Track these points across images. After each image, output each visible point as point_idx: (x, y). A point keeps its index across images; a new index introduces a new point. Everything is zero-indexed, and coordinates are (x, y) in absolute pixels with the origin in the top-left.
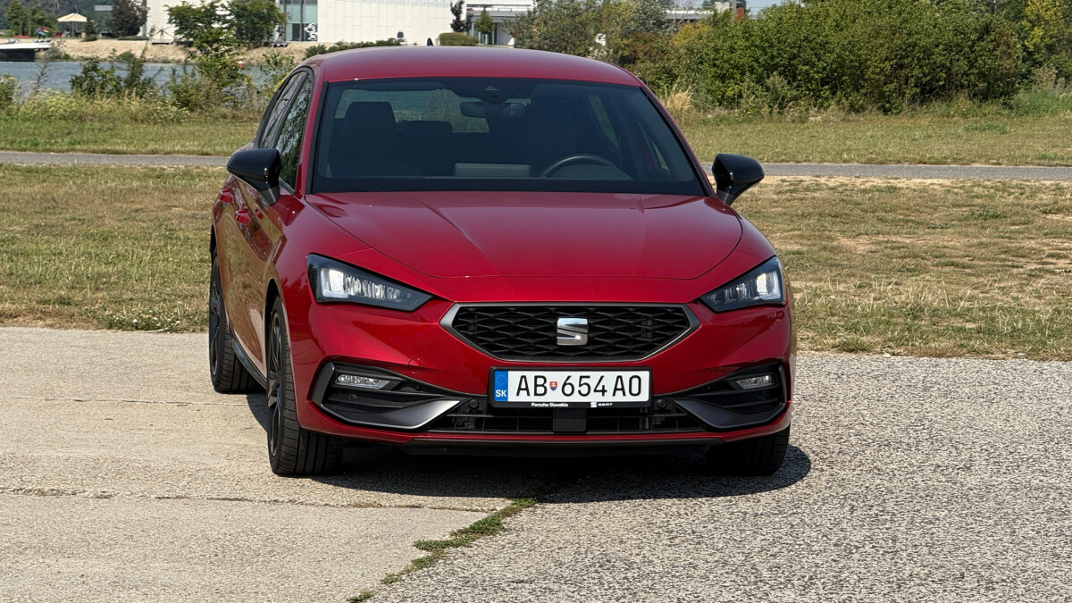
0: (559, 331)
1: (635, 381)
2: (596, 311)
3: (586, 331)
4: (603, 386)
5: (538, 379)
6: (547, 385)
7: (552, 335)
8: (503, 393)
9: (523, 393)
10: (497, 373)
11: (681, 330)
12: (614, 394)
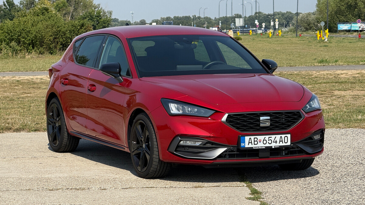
0: (261, 122)
1: (286, 138)
2: (272, 114)
3: (270, 121)
4: (276, 140)
5: (255, 139)
6: (258, 141)
7: (258, 123)
8: (244, 144)
9: (250, 144)
10: (241, 137)
11: (299, 119)
12: (279, 143)
